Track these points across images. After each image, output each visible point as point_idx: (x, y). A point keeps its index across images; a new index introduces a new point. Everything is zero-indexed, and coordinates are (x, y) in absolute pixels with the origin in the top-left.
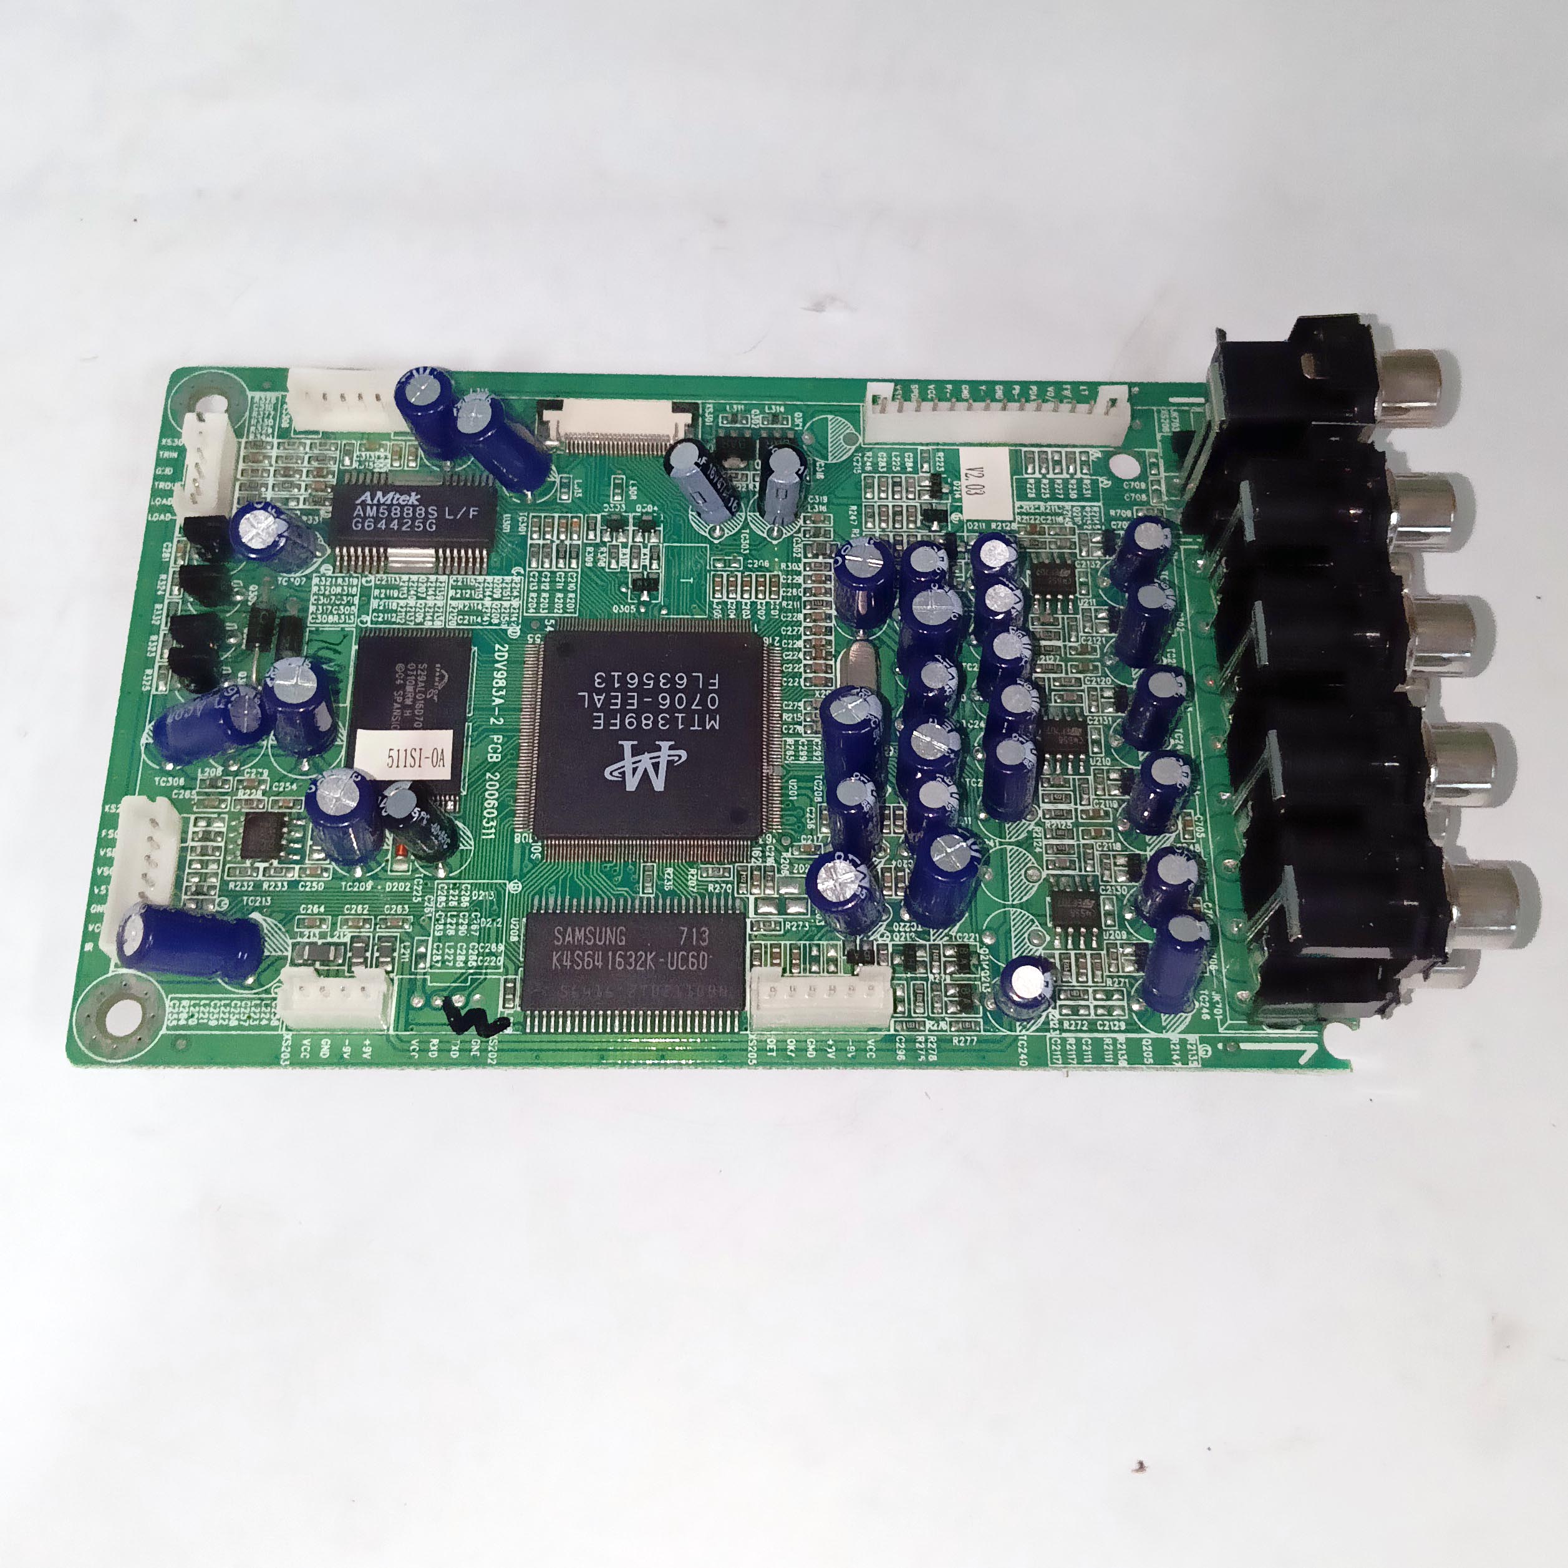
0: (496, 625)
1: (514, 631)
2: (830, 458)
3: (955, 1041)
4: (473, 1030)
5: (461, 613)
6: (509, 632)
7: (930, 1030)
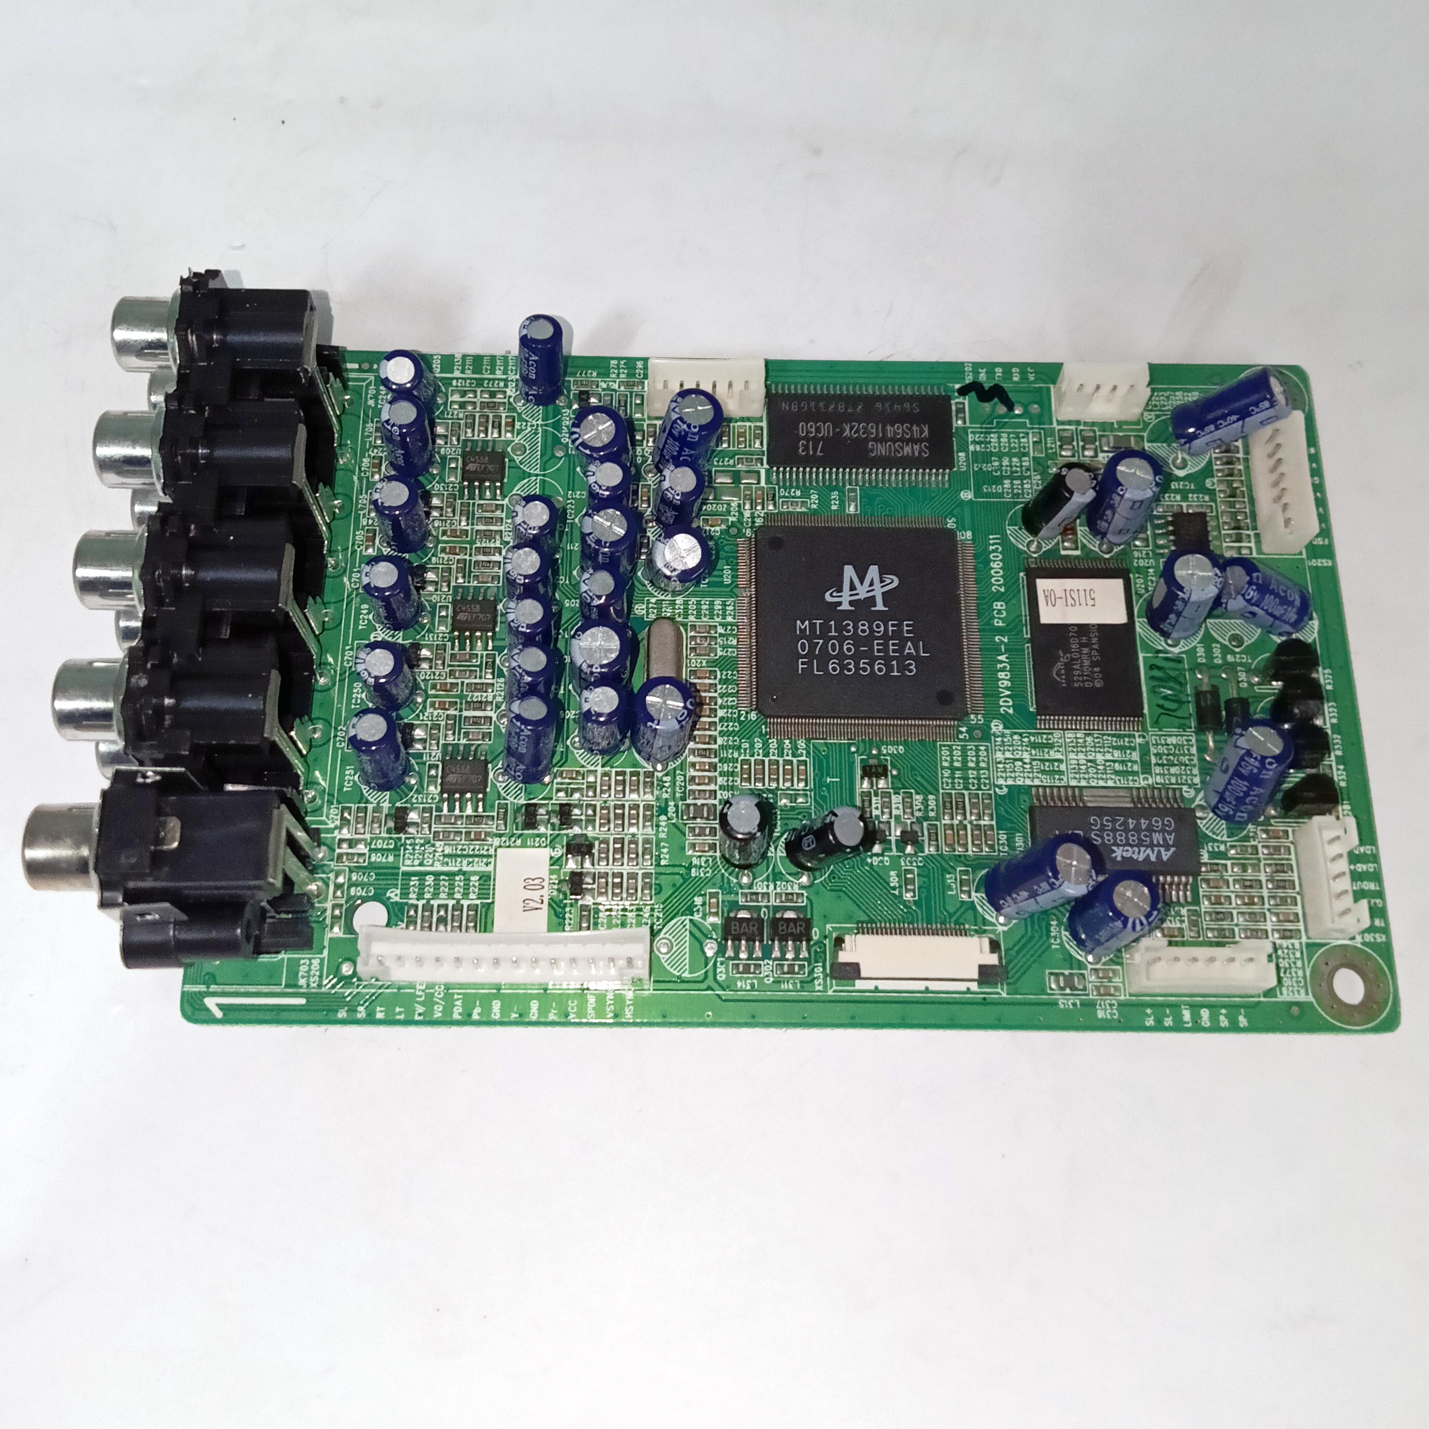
0: (1015, 733)
1: (997, 727)
2: (687, 922)
3: (595, 374)
4: (987, 386)
5: (1050, 746)
6: (1001, 727)
7: (615, 382)
